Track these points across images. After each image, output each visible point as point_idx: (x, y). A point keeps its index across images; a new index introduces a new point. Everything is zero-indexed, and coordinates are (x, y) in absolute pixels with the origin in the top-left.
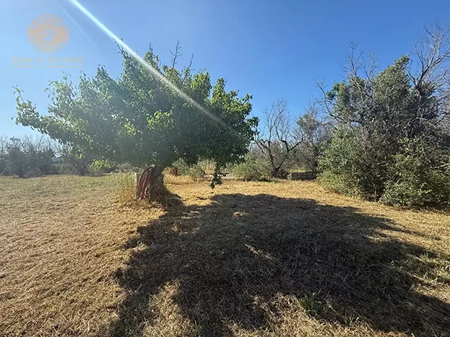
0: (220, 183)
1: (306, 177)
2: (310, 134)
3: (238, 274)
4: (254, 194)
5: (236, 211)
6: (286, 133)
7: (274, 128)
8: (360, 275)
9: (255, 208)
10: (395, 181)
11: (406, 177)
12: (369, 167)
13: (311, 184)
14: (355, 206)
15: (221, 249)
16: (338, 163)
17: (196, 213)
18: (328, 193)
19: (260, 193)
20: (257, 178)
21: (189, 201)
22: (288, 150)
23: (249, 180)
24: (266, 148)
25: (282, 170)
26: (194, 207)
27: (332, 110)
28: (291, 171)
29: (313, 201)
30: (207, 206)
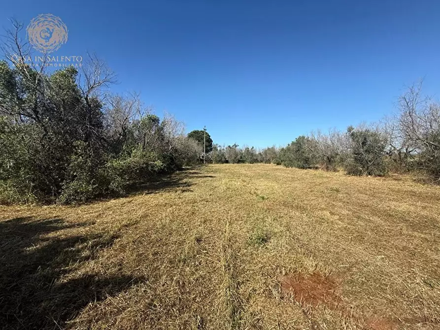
10: (73, 180)
11: (81, 176)
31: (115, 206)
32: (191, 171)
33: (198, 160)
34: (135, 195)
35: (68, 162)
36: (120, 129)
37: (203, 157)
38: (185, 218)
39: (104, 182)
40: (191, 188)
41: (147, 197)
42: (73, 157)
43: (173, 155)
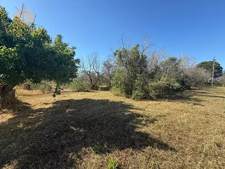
0: (59, 93)
1: (106, 89)
2: (108, 70)
3: (63, 144)
4: (80, 99)
5: (68, 109)
6: (98, 69)
7: (92, 65)
8: (119, 129)
9: (80, 106)
10: (136, 90)
11: (139, 88)
12: (128, 85)
13: (108, 92)
14: (123, 101)
15: (54, 132)
16: (117, 83)
17: (41, 113)
18: (114, 96)
19: (83, 98)
20: (83, 90)
21: (37, 106)
22: (99, 77)
23: (78, 91)
24: (89, 75)
25: (96, 86)
26: (40, 110)
27: (116, 60)
28: (100, 86)
29: (108, 100)
30: (50, 108)
31: (152, 104)
32: (199, 91)
33: (205, 83)
34: (161, 101)
35: (135, 82)
36: (154, 67)
37: (210, 81)
38: (200, 124)
39: (147, 92)
40: (202, 103)
41: (168, 103)
42: (136, 80)
43: (184, 80)
